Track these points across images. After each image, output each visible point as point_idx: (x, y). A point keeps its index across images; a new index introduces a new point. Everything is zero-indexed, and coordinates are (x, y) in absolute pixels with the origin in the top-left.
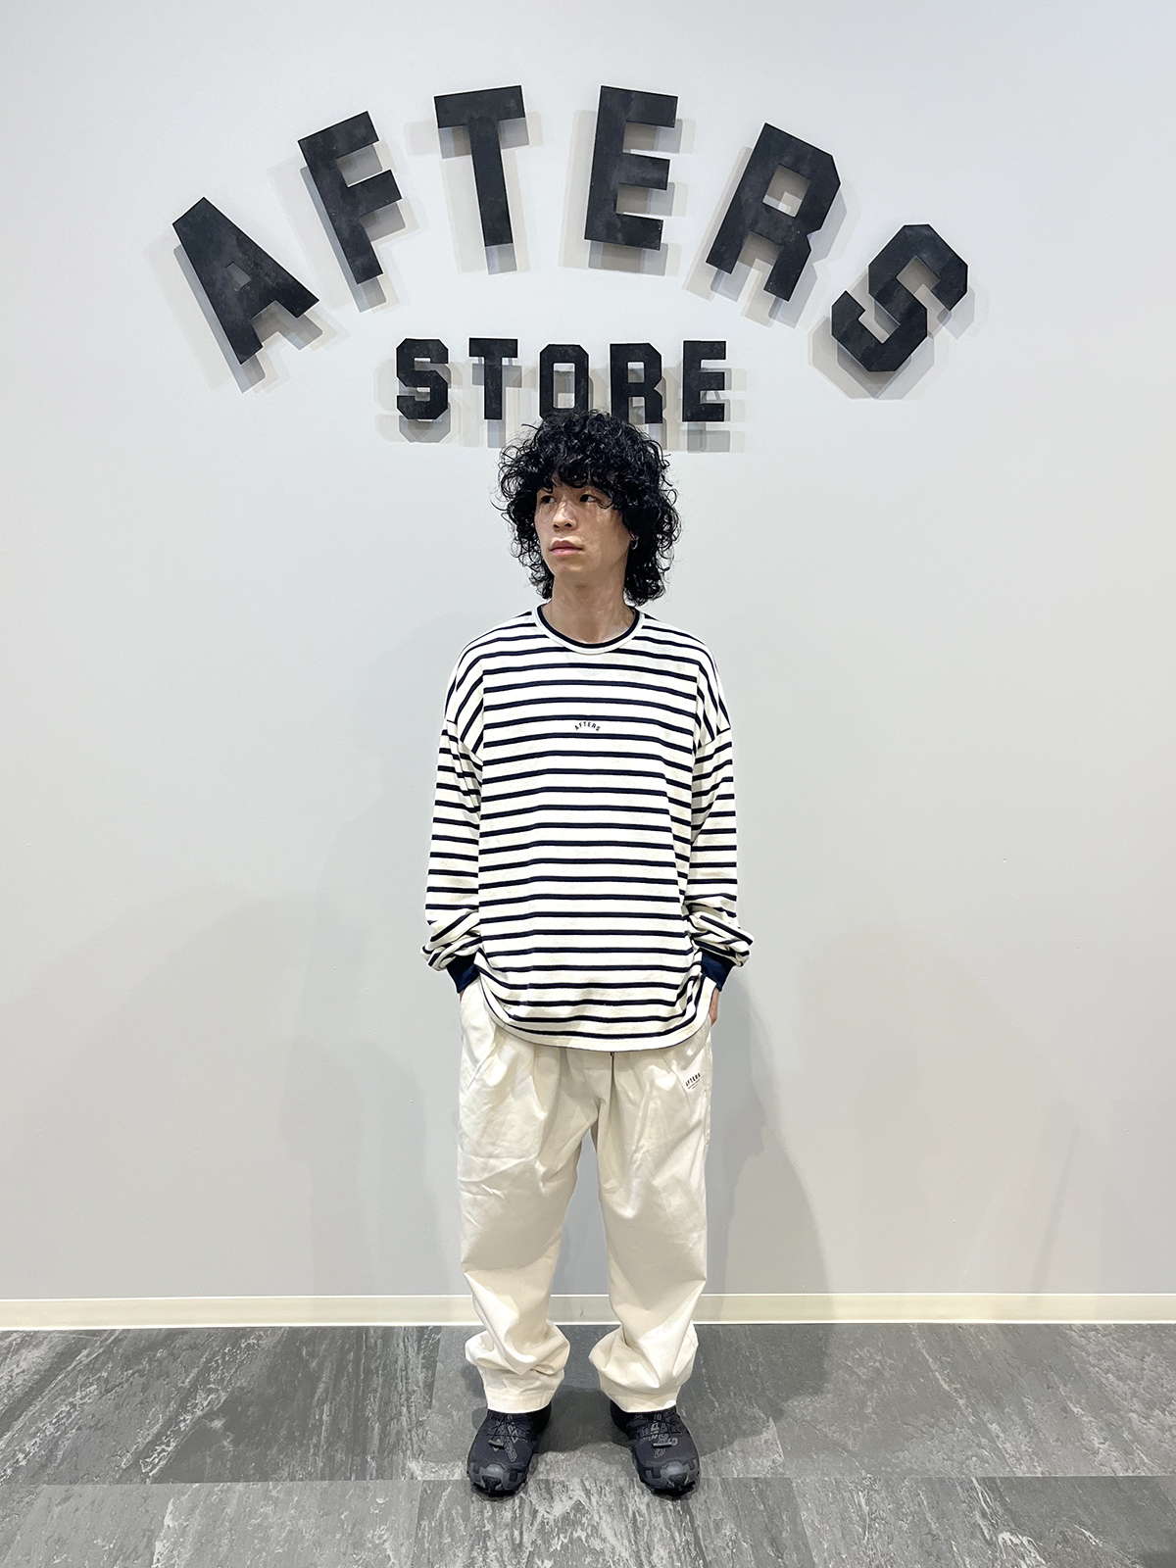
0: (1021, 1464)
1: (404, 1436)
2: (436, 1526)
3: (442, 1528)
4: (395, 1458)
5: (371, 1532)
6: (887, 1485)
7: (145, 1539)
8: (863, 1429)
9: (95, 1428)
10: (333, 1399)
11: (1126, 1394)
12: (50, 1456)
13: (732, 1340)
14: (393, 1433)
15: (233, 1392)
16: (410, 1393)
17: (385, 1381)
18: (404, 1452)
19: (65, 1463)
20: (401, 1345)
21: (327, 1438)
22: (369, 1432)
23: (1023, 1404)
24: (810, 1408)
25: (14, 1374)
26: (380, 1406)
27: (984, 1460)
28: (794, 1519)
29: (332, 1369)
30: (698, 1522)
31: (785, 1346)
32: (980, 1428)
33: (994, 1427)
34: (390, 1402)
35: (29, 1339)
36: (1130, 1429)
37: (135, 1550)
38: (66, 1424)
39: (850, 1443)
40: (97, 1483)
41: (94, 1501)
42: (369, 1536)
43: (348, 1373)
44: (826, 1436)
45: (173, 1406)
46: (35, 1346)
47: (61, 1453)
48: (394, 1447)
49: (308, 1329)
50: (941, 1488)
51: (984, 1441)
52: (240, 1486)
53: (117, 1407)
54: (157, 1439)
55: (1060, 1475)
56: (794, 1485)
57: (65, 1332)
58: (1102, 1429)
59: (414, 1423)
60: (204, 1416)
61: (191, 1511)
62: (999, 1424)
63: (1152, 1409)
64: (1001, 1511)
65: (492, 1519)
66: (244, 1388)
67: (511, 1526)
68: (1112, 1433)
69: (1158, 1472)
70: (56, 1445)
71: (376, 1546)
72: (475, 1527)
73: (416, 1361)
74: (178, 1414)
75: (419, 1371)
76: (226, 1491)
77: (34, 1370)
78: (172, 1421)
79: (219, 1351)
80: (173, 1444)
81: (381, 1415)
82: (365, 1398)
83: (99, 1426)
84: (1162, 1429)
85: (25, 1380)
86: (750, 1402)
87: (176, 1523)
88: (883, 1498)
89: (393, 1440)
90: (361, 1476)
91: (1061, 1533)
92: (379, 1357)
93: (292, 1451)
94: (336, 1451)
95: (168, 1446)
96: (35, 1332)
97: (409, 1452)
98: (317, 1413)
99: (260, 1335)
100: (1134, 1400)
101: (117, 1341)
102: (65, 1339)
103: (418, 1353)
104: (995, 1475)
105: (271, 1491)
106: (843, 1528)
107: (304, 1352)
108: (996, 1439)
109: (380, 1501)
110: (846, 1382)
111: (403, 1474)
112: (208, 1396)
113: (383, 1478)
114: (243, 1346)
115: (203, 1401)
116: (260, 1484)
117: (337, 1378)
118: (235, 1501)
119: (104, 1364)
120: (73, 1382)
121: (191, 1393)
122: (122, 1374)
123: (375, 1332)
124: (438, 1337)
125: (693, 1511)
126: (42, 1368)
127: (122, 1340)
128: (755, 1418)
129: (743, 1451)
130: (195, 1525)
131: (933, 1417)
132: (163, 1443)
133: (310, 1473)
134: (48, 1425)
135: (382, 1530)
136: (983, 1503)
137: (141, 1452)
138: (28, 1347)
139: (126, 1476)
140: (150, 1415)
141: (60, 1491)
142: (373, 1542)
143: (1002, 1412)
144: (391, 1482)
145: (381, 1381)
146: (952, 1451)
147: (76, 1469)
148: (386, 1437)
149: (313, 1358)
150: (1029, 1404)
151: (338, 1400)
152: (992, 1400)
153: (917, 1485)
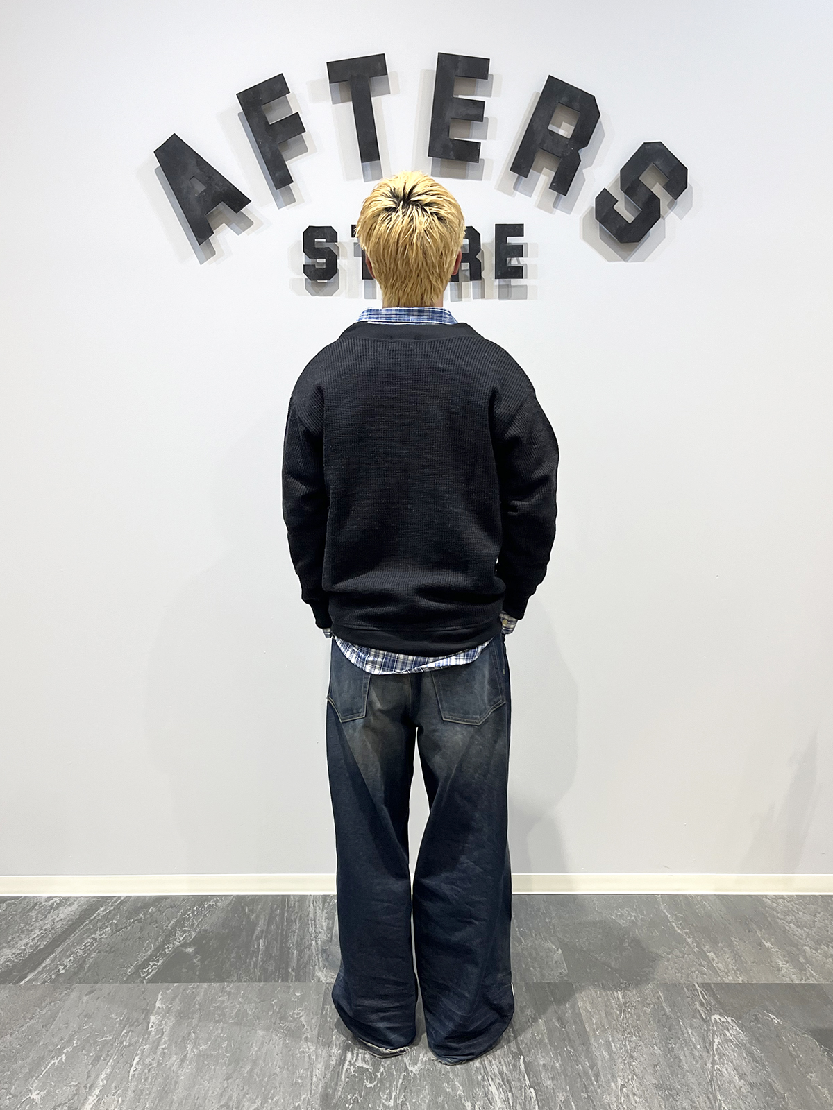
0: (728, 976)
1: (314, 958)
4: (307, 970)
5: (292, 1011)
6: (637, 987)
7: (144, 1014)
8: (622, 955)
9: (110, 952)
10: (266, 936)
11: (802, 935)
12: (81, 967)
13: (534, 903)
14: (306, 956)
15: (199, 932)
16: (318, 933)
17: (300, 926)
18: (314, 967)
19: (90, 973)
20: (312, 905)
21: (263, 960)
22: (290, 955)
23: (731, 941)
24: (586, 943)
25: (55, 921)
26: (297, 941)
27: (703, 973)
28: (573, 1007)
29: (265, 919)
31: (570, 907)
32: (702, 954)
33: (711, 954)
34: (304, 938)
35: (65, 901)
36: (805, 957)
37: (137, 1020)
38: (91, 950)
39: (613, 964)
40: (111, 983)
41: (109, 993)
42: (291, 1013)
43: (276, 922)
44: (597, 959)
45: (160, 939)
46: (69, 905)
47: (87, 966)
48: (307, 964)
49: (249, 896)
50: (673, 990)
52: (205, 985)
53: (124, 940)
54: (150, 958)
55: (755, 982)
56: (574, 987)
57: (89, 897)
58: (784, 956)
59: (321, 950)
60: (181, 946)
61: (174, 999)
62: (715, 953)
63: (820, 945)
64: (713, 1002)
66: (207, 930)
68: (792, 958)
69: (822, 981)
70: (85, 961)
71: (295, 1019)
73: (323, 915)
74: (164, 944)
75: (323, 920)
76: (196, 987)
77: (68, 918)
78: (160, 948)
79: (190, 909)
80: (161, 961)
81: (298, 946)
82: (287, 936)
83: (112, 951)
84: (826, 956)
85: (63, 924)
86: (546, 939)
87: (164, 1006)
88: (634, 995)
89: (306, 959)
90: (285, 978)
91: (755, 1016)
92: (297, 912)
93: (239, 966)
94: (269, 965)
95: (158, 962)
96: (68, 898)
97: (317, 967)
98: (256, 944)
99: (217, 900)
100: (808, 939)
101: (122, 903)
102: (89, 901)
103: (323, 910)
104: (710, 982)
105: (226, 988)
106: (606, 1012)
107: (247, 909)
108: (712, 961)
109: (298, 994)
111: (314, 979)
112: (184, 934)
113: (300, 981)
114: (206, 906)
115: (180, 938)
116: (218, 984)
117: (269, 925)
118: (202, 994)
119: (115, 915)
120: (95, 925)
121: (174, 930)
122: (127, 921)
123: (294, 898)
126: (73, 917)
127: (126, 902)
128: (549, 948)
129: (540, 968)
130: (177, 1006)
131: (669, 948)
132: (155, 961)
133: (251, 978)
134: (79, 950)
135: (299, 1010)
136: (701, 998)
137: (140, 965)
138: (64, 906)
139: (130, 979)
140: (146, 944)
141: (87, 987)
142: (293, 1018)
143: (718, 946)
144: (305, 983)
145: (298, 926)
146: (682, 969)
147: (98, 975)
148: (301, 958)
149: (253, 913)
150: (735, 940)
151: (269, 936)
152: (710, 939)
153: (657, 988)
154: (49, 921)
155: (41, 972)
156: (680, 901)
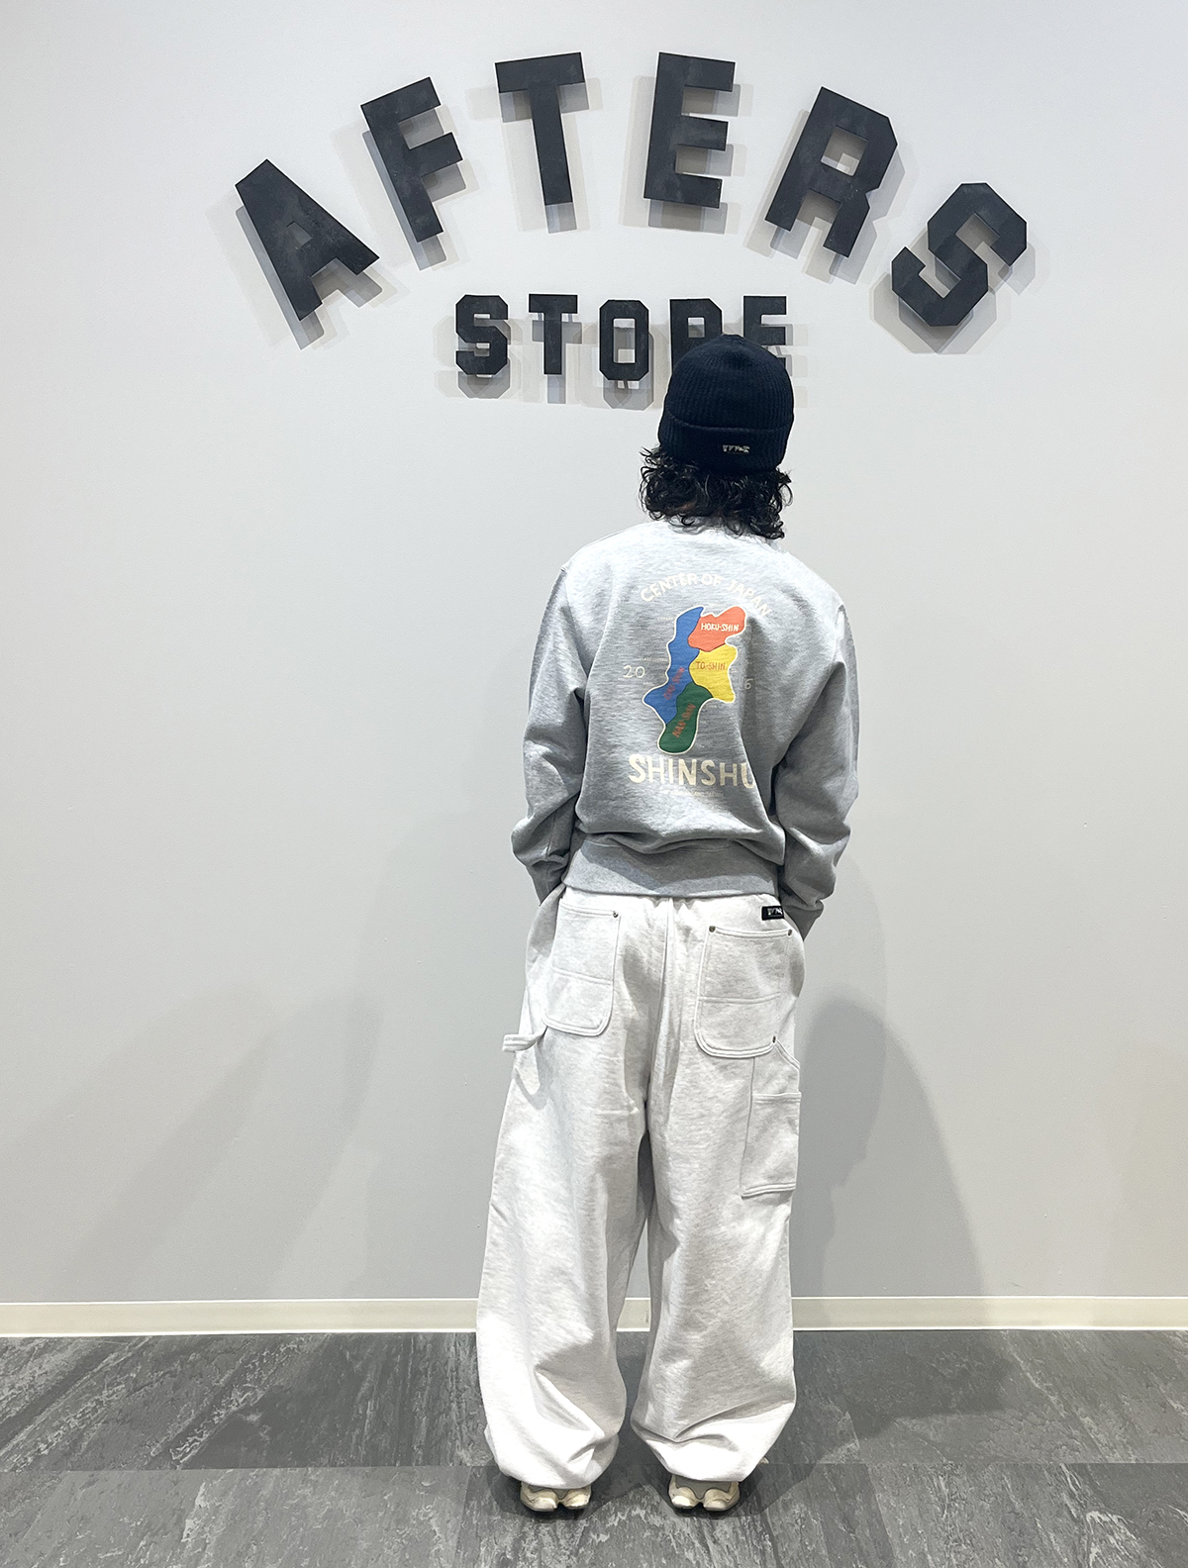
0: (1114, 1453)
1: (453, 1428)
2: (486, 1505)
3: (492, 1507)
4: (443, 1447)
5: (416, 1510)
6: (969, 1470)
7: (176, 1516)
8: (945, 1422)
9: (123, 1421)
10: (377, 1397)
12: (75, 1445)
14: (442, 1425)
15: (270, 1391)
16: (460, 1392)
17: (434, 1381)
18: (454, 1445)
19: (90, 1452)
20: (452, 1349)
21: (371, 1431)
22: (416, 1424)
23: (1119, 1400)
24: (890, 1404)
25: (36, 1375)
26: (428, 1402)
27: (1075, 1449)
28: (869, 1500)
32: (1073, 1420)
33: (1087, 1420)
35: (52, 1345)
37: (164, 1526)
38: (92, 1418)
40: (124, 1469)
41: (120, 1485)
42: (414, 1514)
43: (394, 1374)
44: (905, 1428)
45: (206, 1402)
46: (58, 1351)
47: (86, 1443)
48: (442, 1438)
49: (352, 1335)
50: (1026, 1473)
51: (1075, 1432)
52: (277, 1472)
53: (147, 1403)
54: (189, 1431)
55: (1156, 1461)
56: (870, 1470)
57: (92, 1338)
59: (462, 1416)
60: (241, 1411)
61: (225, 1493)
62: (1093, 1418)
64: (1091, 1493)
66: (283, 1387)
70: (81, 1437)
71: (422, 1523)
73: (468, 1363)
74: (211, 1409)
76: (262, 1476)
77: (57, 1371)
78: (205, 1416)
79: (256, 1355)
80: (206, 1436)
81: (430, 1409)
82: (412, 1395)
83: (127, 1420)
85: (47, 1380)
86: (826, 1399)
87: (208, 1503)
88: (964, 1483)
89: (441, 1431)
90: (407, 1460)
91: (1156, 1512)
92: (428, 1360)
93: (333, 1442)
94: (381, 1441)
95: (201, 1437)
96: (59, 1339)
97: (458, 1443)
98: (360, 1409)
99: (301, 1341)
101: (147, 1346)
102: (92, 1344)
104: (1085, 1462)
105: (310, 1475)
106: (920, 1507)
107: (348, 1355)
108: (1088, 1430)
109: (426, 1484)
110: (929, 1382)
111: (451, 1461)
112: (244, 1393)
113: (429, 1464)
114: (282, 1350)
115: (238, 1399)
116: (298, 1469)
117: (383, 1378)
118: (271, 1485)
119: (133, 1366)
120: (101, 1380)
122: (152, 1374)
123: (424, 1337)
126: (66, 1370)
128: (830, 1412)
130: (229, 1503)
131: (1021, 1411)
132: (195, 1435)
133: (352, 1460)
134: (73, 1420)
135: (427, 1509)
136: (1071, 1486)
137: (172, 1442)
138: (51, 1352)
139: (154, 1464)
140: (182, 1410)
141: (84, 1476)
142: (417, 1519)
143: (1096, 1407)
144: (437, 1468)
145: (430, 1379)
146: (1041, 1441)
147: (102, 1457)
148: (433, 1429)
149: (357, 1360)
150: (1125, 1400)
151: (383, 1396)
152: (1086, 1398)
153: (1002, 1471)
154: (25, 1376)
155: (9, 1454)
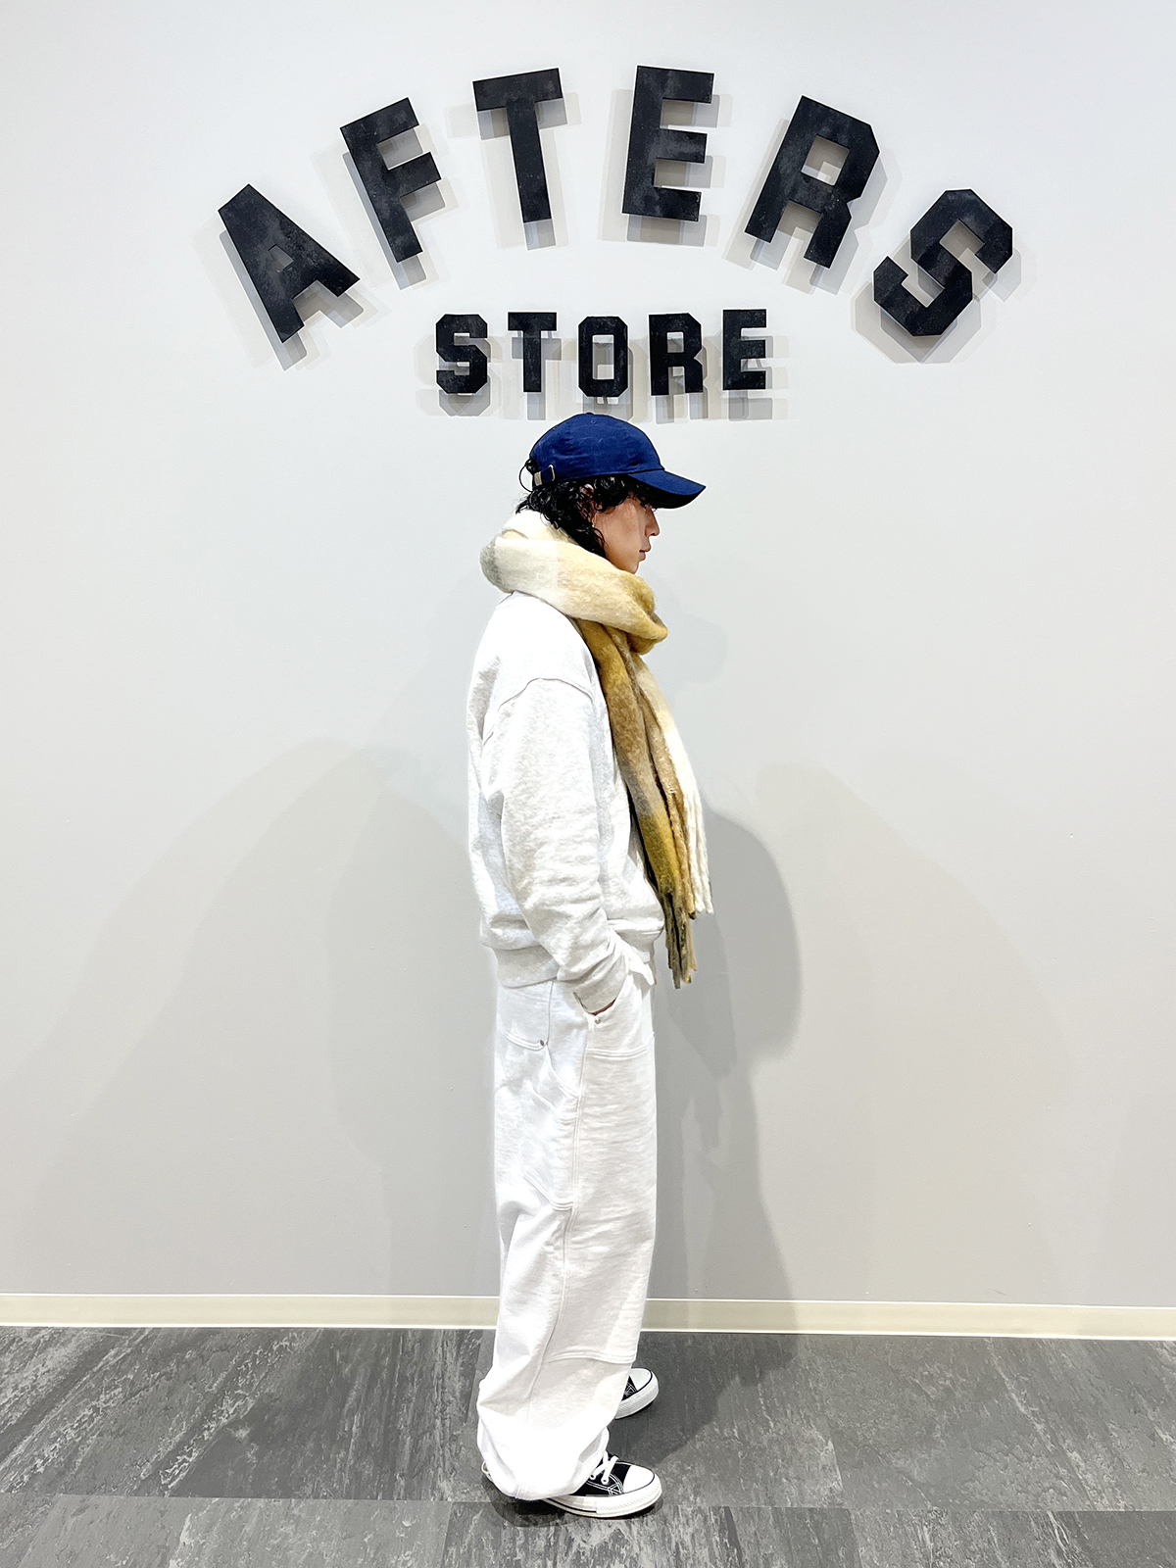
0: (1102, 1498)
1: (436, 1452)
2: (464, 1553)
3: (470, 1556)
4: (425, 1476)
5: (395, 1557)
6: (954, 1519)
7: (159, 1557)
8: (930, 1456)
9: (117, 1434)
10: (364, 1409)
12: (69, 1463)
14: (425, 1448)
15: (260, 1399)
16: (446, 1406)
17: (419, 1389)
18: (436, 1472)
20: (439, 1349)
21: (356, 1452)
22: (399, 1446)
23: (1107, 1429)
24: (872, 1430)
25: (39, 1374)
26: (413, 1418)
27: (1062, 1493)
28: (851, 1556)
29: (364, 1380)
30: (746, 1557)
31: (848, 1360)
32: (1059, 1455)
33: (1074, 1456)
34: (423, 1414)
35: (58, 1336)
38: (88, 1429)
39: (915, 1472)
40: (114, 1493)
41: (109, 1514)
42: (393, 1562)
43: (382, 1381)
44: (888, 1462)
45: (198, 1412)
46: (63, 1344)
47: (80, 1460)
48: (425, 1464)
49: (344, 1330)
50: (1013, 1523)
51: (1063, 1471)
52: (261, 1503)
53: (141, 1412)
54: (179, 1449)
55: (1145, 1509)
56: (853, 1517)
57: (95, 1329)
59: (448, 1439)
60: (230, 1425)
61: (209, 1529)
62: (1080, 1453)
64: (1078, 1550)
65: (525, 1547)
66: (272, 1395)
67: (544, 1555)
70: (76, 1451)
72: (505, 1557)
73: (454, 1369)
74: (202, 1421)
75: (456, 1379)
76: (246, 1507)
77: (59, 1370)
78: (196, 1429)
79: (249, 1354)
80: (195, 1455)
81: (414, 1427)
82: (397, 1410)
83: (121, 1432)
86: (808, 1422)
87: (193, 1541)
88: (949, 1536)
89: (424, 1455)
90: (389, 1492)
92: (415, 1364)
93: (317, 1466)
94: (364, 1466)
95: (190, 1456)
96: (64, 1329)
97: (440, 1470)
98: (346, 1425)
99: (293, 1337)
101: (146, 1341)
102: (94, 1337)
103: (457, 1360)
104: (1073, 1509)
105: (293, 1509)
107: (338, 1356)
108: (1076, 1469)
109: (406, 1524)
110: (913, 1403)
111: (433, 1495)
112: (235, 1402)
113: (411, 1499)
114: (275, 1348)
115: (229, 1408)
116: (282, 1500)
117: (370, 1388)
118: (255, 1519)
119: (131, 1365)
120: (98, 1384)
121: (217, 1400)
122: (149, 1376)
123: (413, 1335)
124: (479, 1342)
125: (742, 1545)
126: (67, 1368)
127: (151, 1340)
128: (813, 1440)
129: (798, 1478)
130: (212, 1544)
131: (1007, 1444)
132: (184, 1453)
133: (334, 1491)
134: (69, 1430)
136: (1059, 1541)
137: (162, 1462)
138: (55, 1345)
139: (144, 1488)
140: (174, 1421)
141: (76, 1501)
143: (1084, 1439)
144: (419, 1503)
145: (415, 1391)
146: (1028, 1482)
147: (95, 1478)
148: (417, 1453)
149: (347, 1362)
150: (1113, 1429)
151: (370, 1409)
152: (1073, 1426)
153: (988, 1520)
154: (29, 1373)
155: (7, 1470)
156: (1024, 1351)
